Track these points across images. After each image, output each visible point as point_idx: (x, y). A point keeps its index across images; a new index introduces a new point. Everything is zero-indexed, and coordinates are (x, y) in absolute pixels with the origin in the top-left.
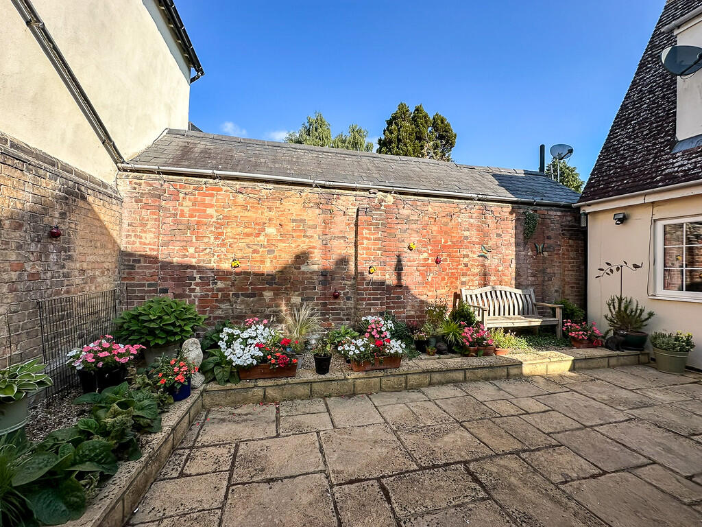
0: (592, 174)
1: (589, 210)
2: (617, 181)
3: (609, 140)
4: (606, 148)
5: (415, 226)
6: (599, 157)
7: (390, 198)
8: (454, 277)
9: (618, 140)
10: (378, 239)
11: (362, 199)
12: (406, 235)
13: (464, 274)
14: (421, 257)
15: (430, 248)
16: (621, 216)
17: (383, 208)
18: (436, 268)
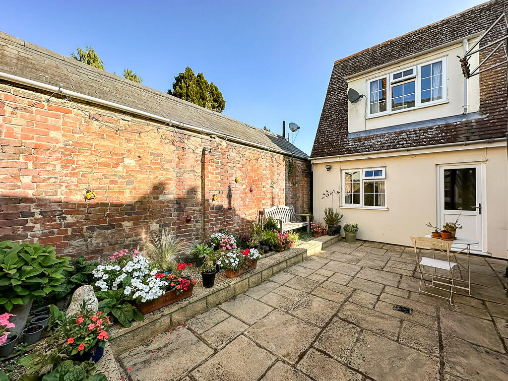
0: (314, 143)
1: (315, 162)
2: (327, 149)
3: (319, 126)
4: (319, 130)
5: (238, 165)
6: (317, 134)
7: (224, 143)
8: (259, 200)
9: (324, 127)
10: (218, 174)
11: (206, 142)
12: (233, 172)
13: (264, 199)
14: (242, 187)
15: (247, 181)
16: (329, 167)
17: (219, 150)
18: (250, 195)
